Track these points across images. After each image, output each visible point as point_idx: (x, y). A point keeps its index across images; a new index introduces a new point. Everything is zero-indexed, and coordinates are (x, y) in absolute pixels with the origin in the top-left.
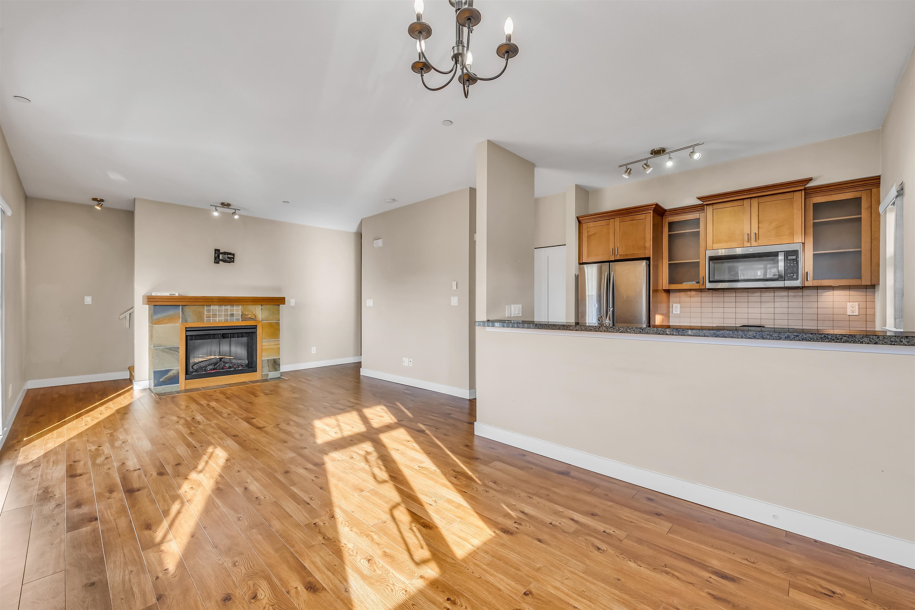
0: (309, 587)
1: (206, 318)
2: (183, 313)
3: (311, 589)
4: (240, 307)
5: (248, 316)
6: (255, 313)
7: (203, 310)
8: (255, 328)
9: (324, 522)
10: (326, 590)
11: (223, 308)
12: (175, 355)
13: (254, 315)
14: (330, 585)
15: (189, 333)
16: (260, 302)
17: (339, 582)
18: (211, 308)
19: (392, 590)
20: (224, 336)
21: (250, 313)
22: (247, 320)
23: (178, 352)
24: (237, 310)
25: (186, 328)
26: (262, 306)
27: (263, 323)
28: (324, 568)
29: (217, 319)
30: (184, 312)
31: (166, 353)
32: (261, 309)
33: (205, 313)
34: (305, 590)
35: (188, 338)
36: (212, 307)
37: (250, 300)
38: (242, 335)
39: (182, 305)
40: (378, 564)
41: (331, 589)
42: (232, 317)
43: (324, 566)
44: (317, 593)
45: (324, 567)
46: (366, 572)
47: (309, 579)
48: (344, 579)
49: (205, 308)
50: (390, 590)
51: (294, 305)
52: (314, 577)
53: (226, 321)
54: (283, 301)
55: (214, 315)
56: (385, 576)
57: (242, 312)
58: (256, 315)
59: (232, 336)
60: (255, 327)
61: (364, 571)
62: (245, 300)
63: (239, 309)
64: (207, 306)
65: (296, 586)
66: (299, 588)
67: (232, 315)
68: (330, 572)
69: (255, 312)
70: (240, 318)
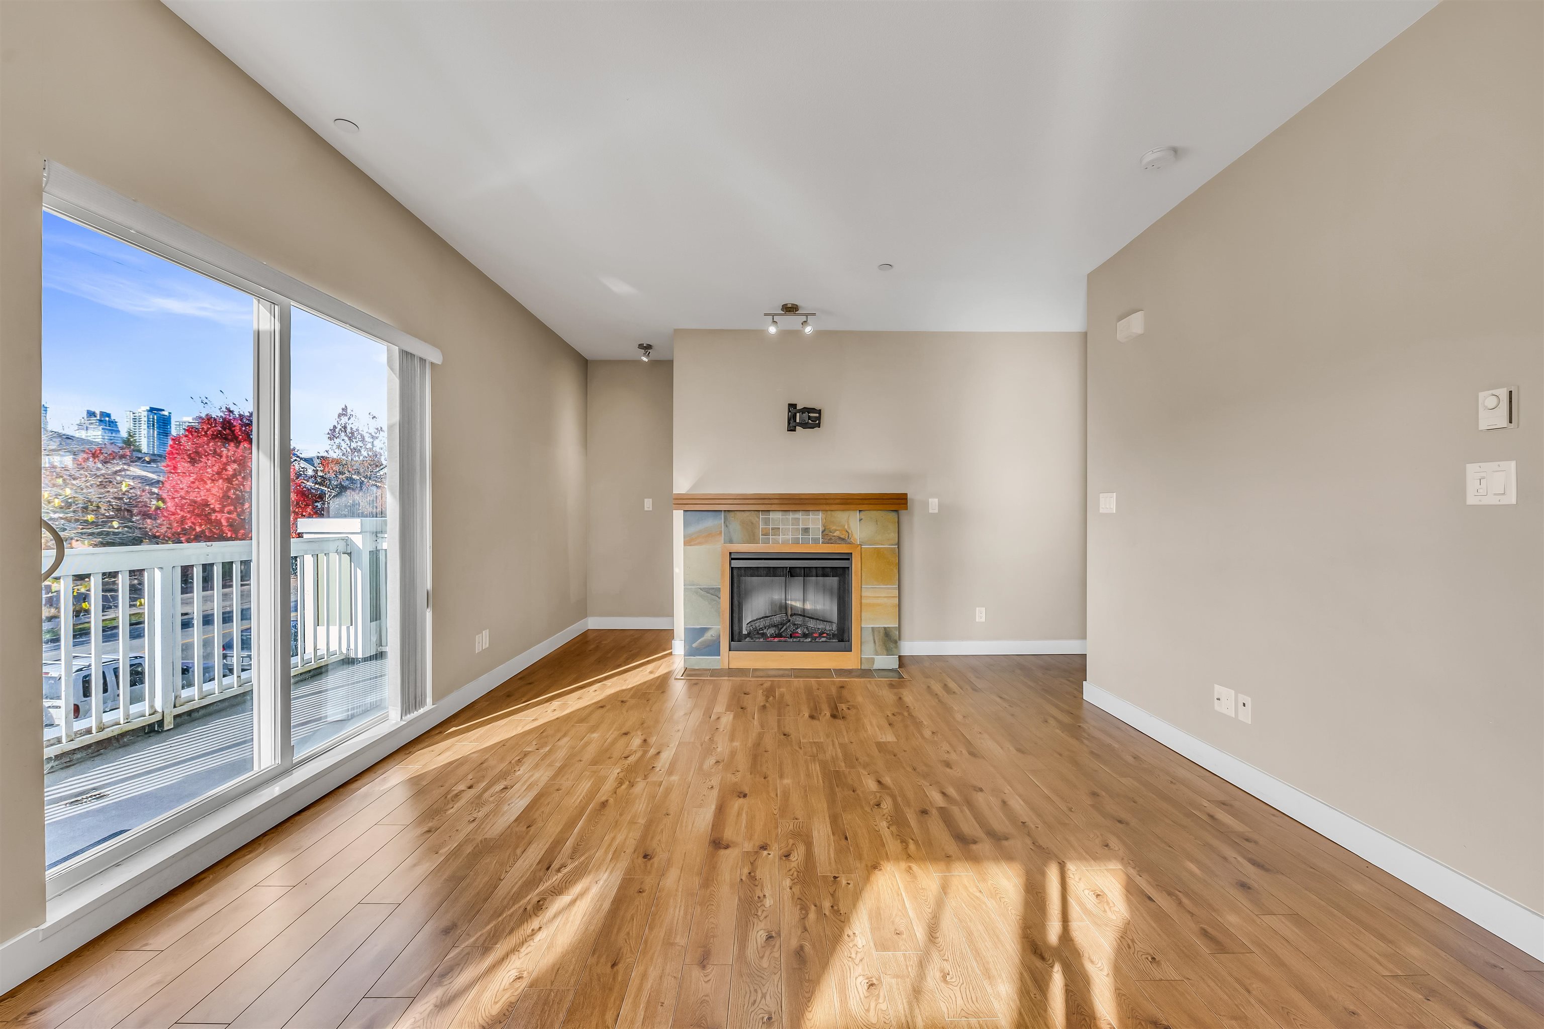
1: (762, 535)
2: (727, 526)
4: (820, 516)
5: (835, 534)
6: (849, 527)
7: (758, 520)
8: (848, 559)
9: (849, 882)
11: (791, 516)
12: (714, 602)
13: (847, 531)
15: (736, 564)
16: (856, 504)
18: (771, 517)
20: (792, 573)
21: (839, 528)
22: (832, 541)
23: (719, 597)
24: (815, 521)
25: (730, 553)
26: (862, 513)
27: (863, 549)
29: (781, 538)
30: (728, 524)
31: (702, 598)
32: (860, 520)
33: (761, 527)
35: (735, 572)
36: (772, 515)
37: (838, 501)
38: (824, 572)
39: (724, 511)
42: (806, 534)
49: (761, 517)
51: (936, 511)
53: (796, 541)
54: (903, 501)
55: (776, 530)
57: (824, 526)
58: (850, 532)
59: (806, 573)
60: (847, 557)
62: (828, 501)
63: (819, 518)
64: (763, 512)
67: (806, 530)
69: (848, 525)
70: (821, 537)
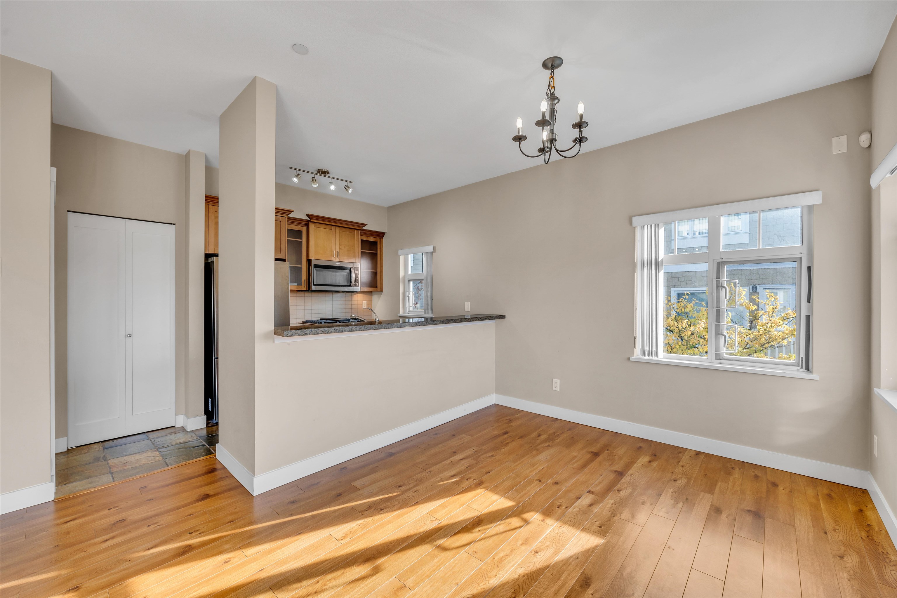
0: (586, 585)
3: (587, 583)
10: (584, 571)
14: (576, 570)
17: (571, 566)
19: (563, 533)
28: (560, 582)
34: (591, 587)
40: (539, 546)
41: (580, 569)
43: (556, 583)
44: (589, 577)
45: (558, 582)
46: (552, 551)
47: (578, 589)
48: (566, 562)
50: (563, 535)
52: (574, 585)
56: (551, 539)
61: (550, 553)
65: (591, 595)
66: (592, 592)
68: (562, 576)
